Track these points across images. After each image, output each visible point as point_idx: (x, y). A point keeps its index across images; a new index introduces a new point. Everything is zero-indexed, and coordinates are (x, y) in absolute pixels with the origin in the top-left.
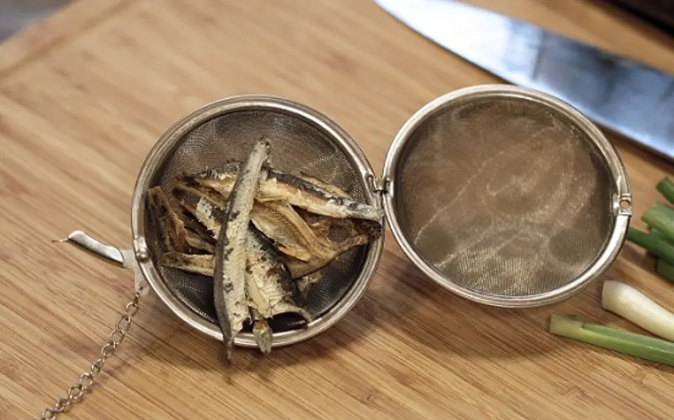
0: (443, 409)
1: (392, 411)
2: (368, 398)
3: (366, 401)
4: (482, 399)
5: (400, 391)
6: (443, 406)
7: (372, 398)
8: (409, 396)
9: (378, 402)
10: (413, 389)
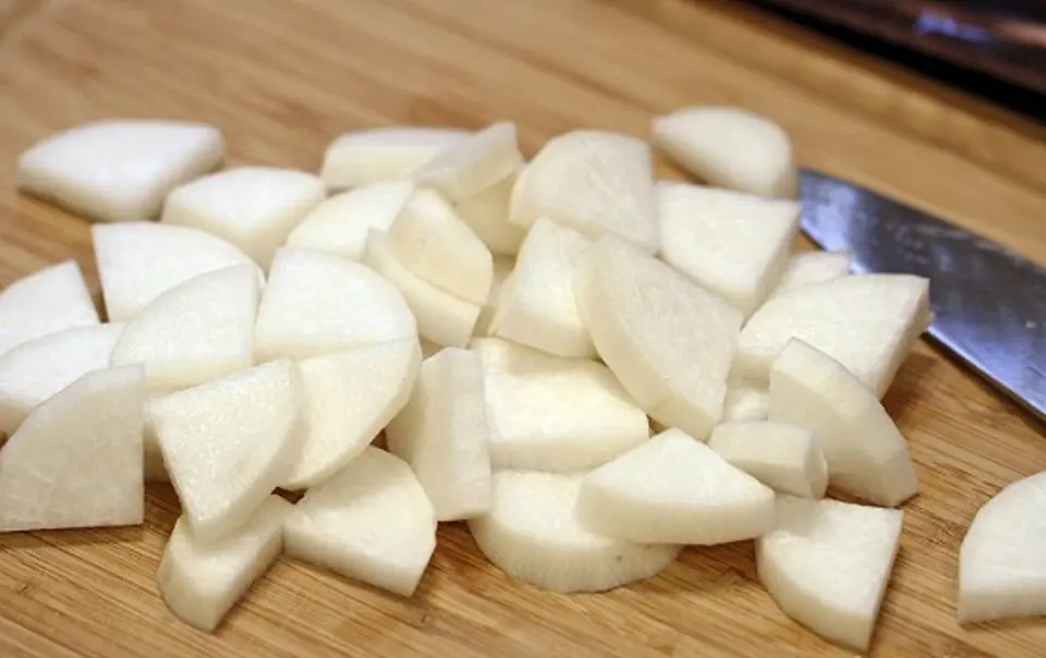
0: (539, 624)
1: (461, 634)
2: (423, 620)
3: (420, 624)
4: (594, 602)
5: (469, 603)
6: (537, 620)
7: (428, 619)
8: (484, 611)
9: (440, 624)
10: (489, 599)
